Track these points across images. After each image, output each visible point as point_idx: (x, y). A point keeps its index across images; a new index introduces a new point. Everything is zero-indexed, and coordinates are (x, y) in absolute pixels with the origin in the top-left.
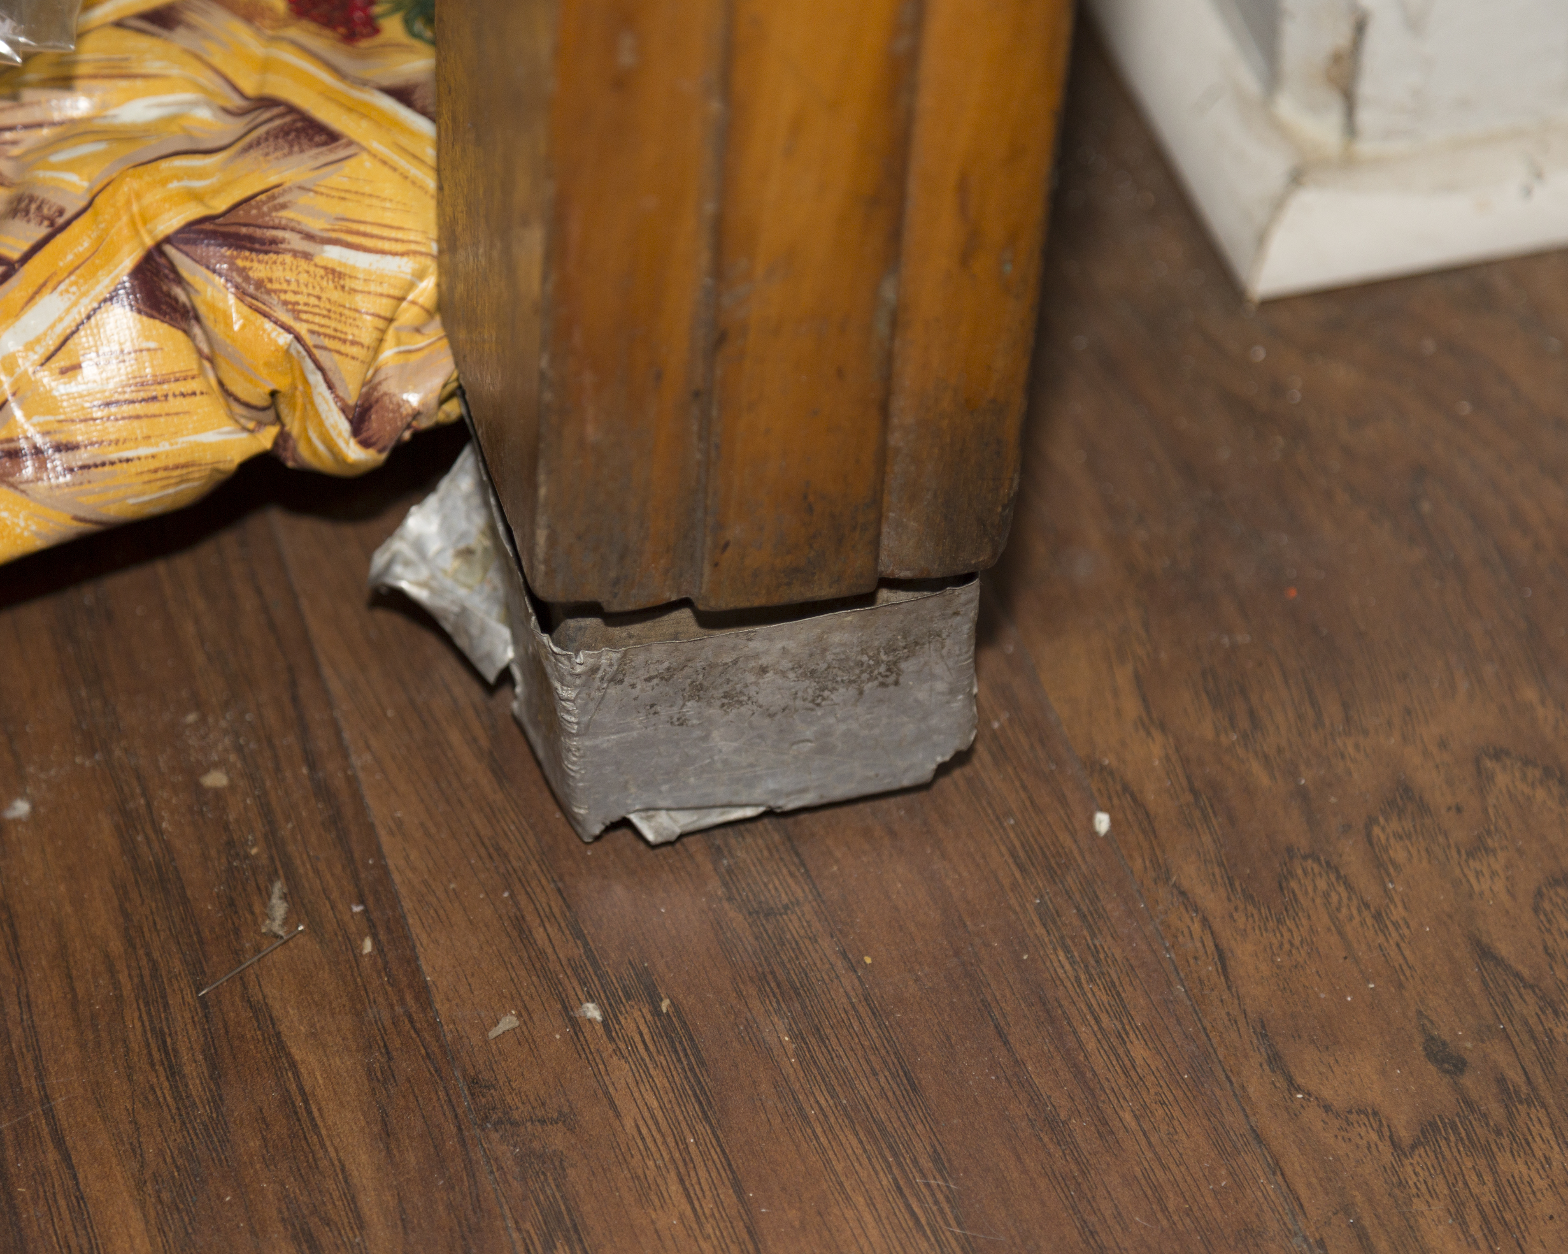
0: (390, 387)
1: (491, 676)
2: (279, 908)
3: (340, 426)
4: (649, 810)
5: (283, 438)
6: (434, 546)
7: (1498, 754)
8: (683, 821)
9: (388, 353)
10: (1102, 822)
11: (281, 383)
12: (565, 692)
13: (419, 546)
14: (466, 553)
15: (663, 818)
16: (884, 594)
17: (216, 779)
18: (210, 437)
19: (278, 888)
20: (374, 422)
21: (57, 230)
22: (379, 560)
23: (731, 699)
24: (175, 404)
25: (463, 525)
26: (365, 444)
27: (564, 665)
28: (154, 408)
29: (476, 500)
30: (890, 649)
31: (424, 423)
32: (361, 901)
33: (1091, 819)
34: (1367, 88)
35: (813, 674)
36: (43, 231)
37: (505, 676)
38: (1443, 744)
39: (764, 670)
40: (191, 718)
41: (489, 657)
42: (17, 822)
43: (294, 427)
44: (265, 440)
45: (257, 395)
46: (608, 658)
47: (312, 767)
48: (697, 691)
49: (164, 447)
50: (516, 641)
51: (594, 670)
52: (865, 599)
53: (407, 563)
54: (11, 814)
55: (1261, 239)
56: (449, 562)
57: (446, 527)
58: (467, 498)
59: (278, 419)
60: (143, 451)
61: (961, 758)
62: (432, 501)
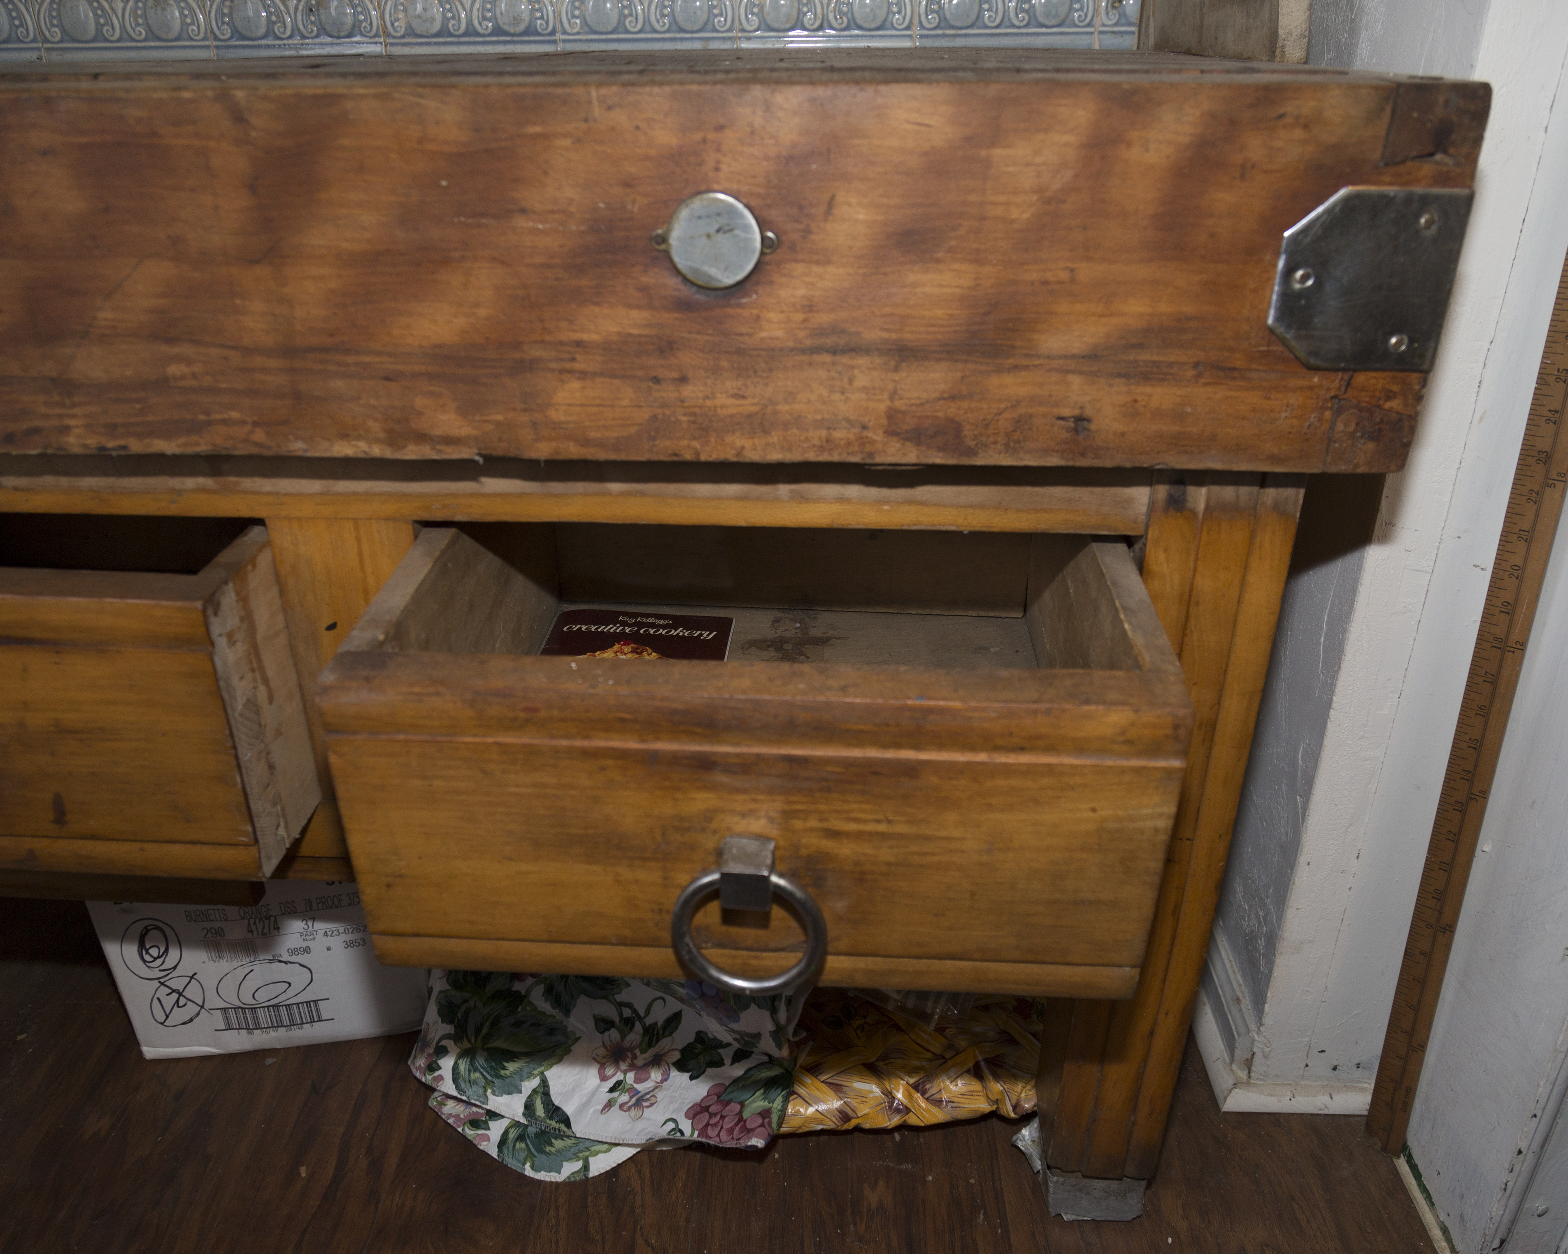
0: (1022, 1103)
1: (1035, 1171)
2: (982, 1217)
3: (1010, 1108)
4: (1066, 1213)
5: (998, 1108)
6: (1027, 1138)
7: (1267, 1246)
8: (1074, 1217)
9: (1023, 1095)
10: (1170, 1240)
11: (999, 1097)
12: (1050, 1184)
13: (1024, 1136)
14: (1033, 1141)
15: (1069, 1216)
16: (1125, 1178)
17: (972, 1181)
18: (982, 1106)
19: (982, 1212)
20: (1018, 1110)
21: (957, 1054)
22: (1014, 1138)
23: (1087, 1193)
24: (976, 1097)
25: (1034, 1135)
26: (1015, 1114)
27: (1051, 1179)
28: (971, 1097)
29: (1037, 1130)
30: (1125, 1190)
31: (1029, 1112)
32: (1000, 1219)
33: (1167, 1239)
34: (1253, 1068)
35: (1106, 1192)
36: (954, 1054)
37: (1038, 1172)
38: (1254, 1240)
39: (1095, 1189)
40: (969, 1164)
41: (1036, 1167)
42: (929, 1181)
43: (1000, 1106)
44: (994, 1108)
45: (994, 1098)
46: (1061, 1179)
47: (993, 1183)
48: (1080, 1190)
49: (973, 1106)
50: (1042, 1165)
51: (1057, 1181)
52: (1121, 1179)
53: (1020, 1140)
54: (928, 1179)
55: (1225, 1099)
56: (1029, 1142)
57: (1030, 1134)
58: (1036, 1128)
59: (997, 1104)
60: (968, 1106)
61: (1138, 1217)
62: (1028, 1127)
